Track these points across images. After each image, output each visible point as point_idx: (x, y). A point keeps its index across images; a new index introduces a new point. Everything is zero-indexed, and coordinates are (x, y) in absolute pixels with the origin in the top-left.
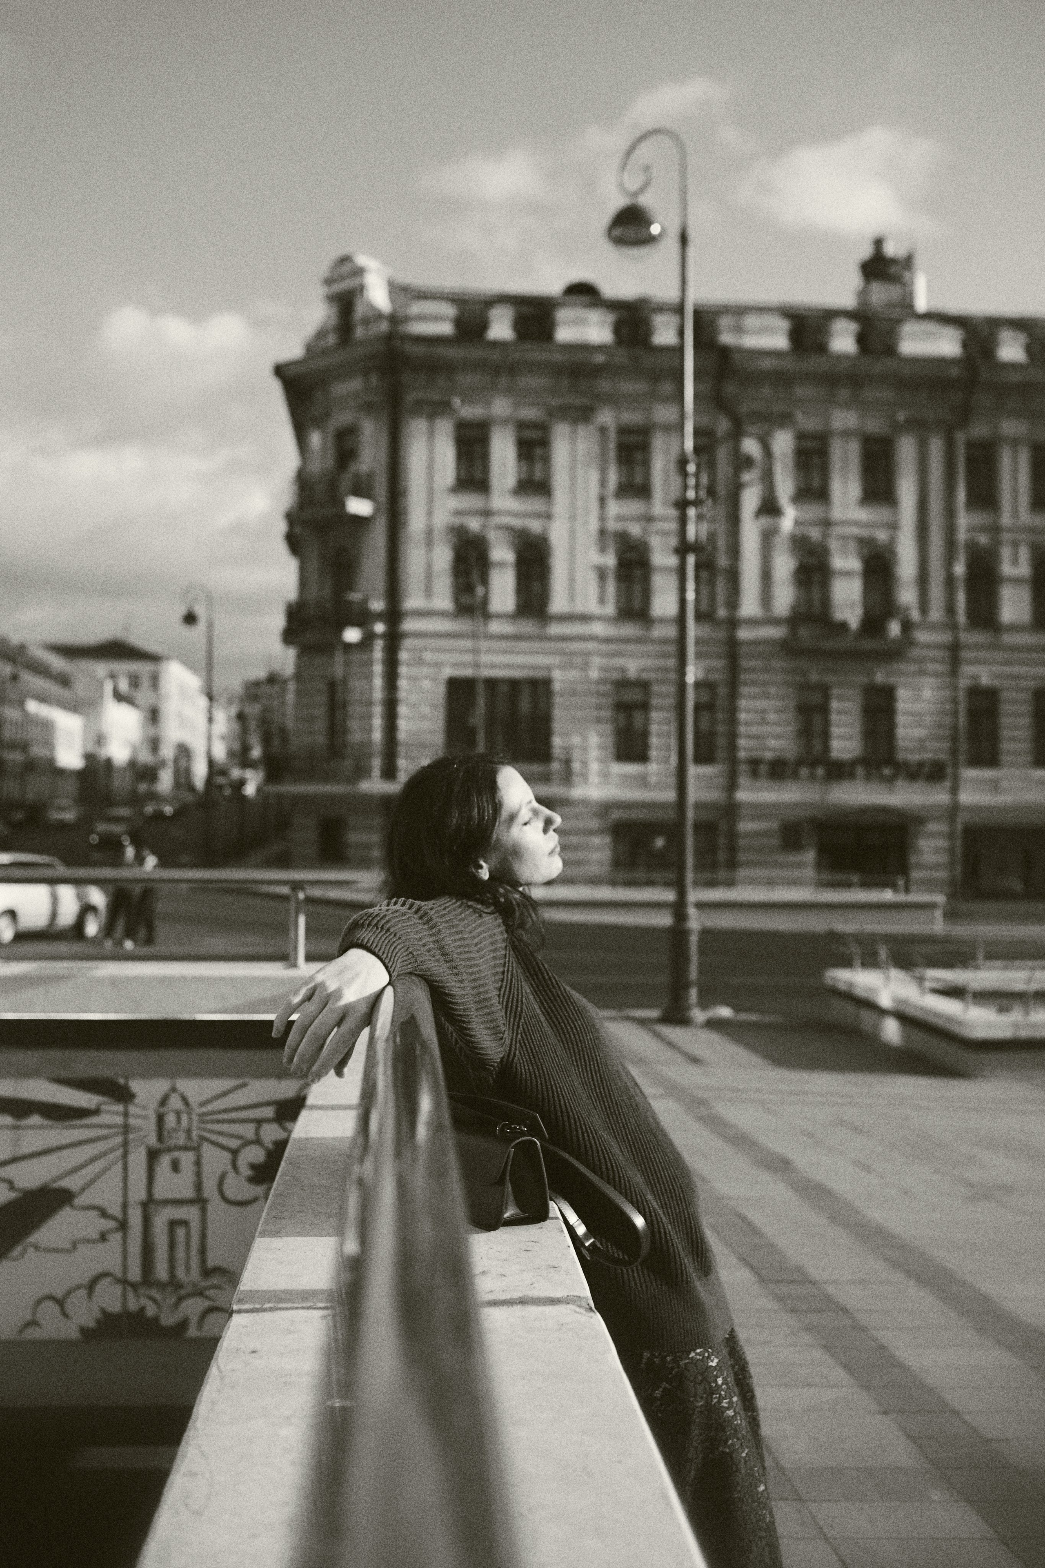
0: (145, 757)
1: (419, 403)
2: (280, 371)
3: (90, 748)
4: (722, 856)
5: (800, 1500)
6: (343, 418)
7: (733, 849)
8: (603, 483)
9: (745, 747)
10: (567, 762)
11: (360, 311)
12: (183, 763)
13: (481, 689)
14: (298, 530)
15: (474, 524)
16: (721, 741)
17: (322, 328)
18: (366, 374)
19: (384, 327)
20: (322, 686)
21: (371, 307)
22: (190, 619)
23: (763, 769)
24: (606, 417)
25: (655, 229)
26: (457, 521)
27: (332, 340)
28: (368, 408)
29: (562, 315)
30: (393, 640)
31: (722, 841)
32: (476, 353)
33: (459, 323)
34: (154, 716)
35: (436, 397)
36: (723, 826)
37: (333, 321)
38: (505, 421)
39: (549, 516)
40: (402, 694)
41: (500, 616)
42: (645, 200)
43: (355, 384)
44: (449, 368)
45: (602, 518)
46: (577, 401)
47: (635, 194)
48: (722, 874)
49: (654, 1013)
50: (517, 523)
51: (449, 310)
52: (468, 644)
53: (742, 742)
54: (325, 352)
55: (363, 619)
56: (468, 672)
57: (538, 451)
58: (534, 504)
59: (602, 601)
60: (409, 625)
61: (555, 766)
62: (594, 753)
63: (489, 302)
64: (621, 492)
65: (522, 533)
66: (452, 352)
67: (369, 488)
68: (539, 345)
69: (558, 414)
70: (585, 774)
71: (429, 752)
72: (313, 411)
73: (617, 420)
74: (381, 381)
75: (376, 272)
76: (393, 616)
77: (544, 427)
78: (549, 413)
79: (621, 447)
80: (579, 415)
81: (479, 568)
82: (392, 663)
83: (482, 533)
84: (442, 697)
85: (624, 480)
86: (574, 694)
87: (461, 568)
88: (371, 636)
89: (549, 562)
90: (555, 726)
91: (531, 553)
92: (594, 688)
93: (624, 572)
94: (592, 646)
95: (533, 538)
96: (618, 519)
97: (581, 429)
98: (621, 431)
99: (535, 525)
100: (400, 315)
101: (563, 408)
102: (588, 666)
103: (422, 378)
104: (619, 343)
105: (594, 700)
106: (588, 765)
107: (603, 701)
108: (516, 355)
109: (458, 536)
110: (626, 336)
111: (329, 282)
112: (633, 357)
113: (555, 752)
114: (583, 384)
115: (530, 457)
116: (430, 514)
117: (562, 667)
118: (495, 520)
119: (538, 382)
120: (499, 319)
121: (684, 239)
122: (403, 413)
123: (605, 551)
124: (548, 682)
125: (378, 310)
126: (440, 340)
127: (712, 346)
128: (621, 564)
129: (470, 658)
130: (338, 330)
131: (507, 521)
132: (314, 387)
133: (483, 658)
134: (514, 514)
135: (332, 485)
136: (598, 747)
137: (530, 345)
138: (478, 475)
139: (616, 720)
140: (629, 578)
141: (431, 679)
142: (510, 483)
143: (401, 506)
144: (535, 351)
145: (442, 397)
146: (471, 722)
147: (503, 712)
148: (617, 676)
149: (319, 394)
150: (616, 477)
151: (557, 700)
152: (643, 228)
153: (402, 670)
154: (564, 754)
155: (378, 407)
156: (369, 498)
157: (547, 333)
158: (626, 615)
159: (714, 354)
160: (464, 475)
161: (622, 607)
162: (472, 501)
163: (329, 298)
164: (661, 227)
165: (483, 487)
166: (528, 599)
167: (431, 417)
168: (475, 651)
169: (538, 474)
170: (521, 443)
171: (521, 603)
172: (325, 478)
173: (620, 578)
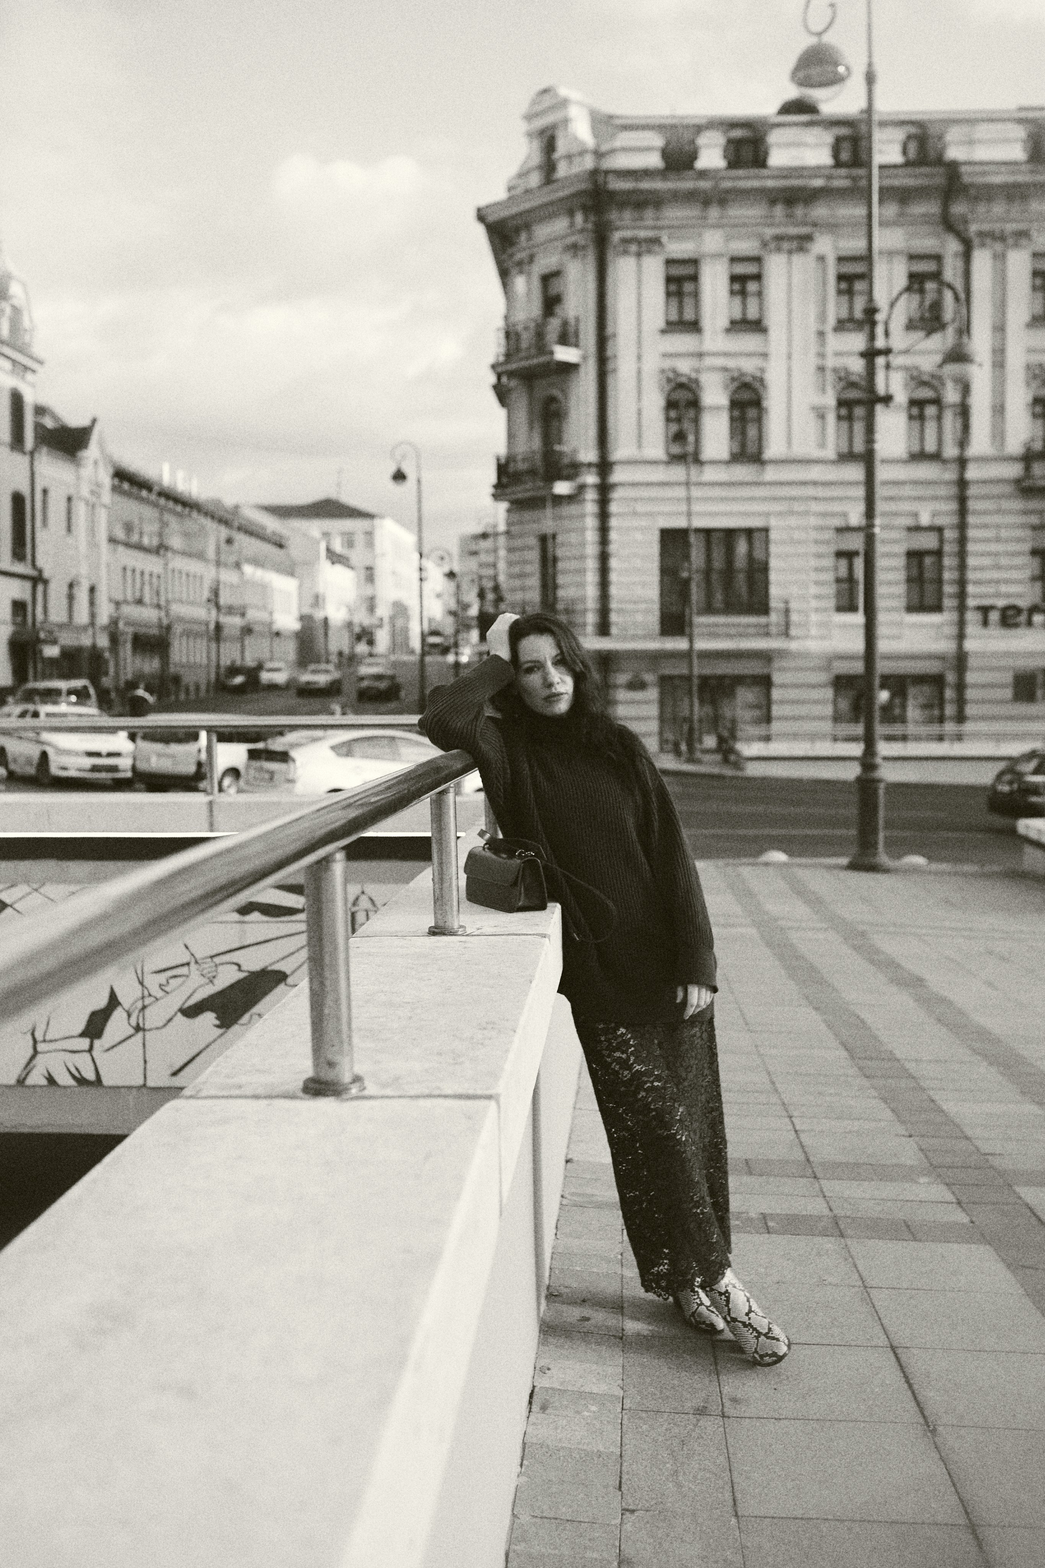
0: (362, 618)
1: (626, 241)
2: (481, 217)
3: (306, 610)
4: (950, 710)
5: (815, 1177)
6: (546, 262)
7: (961, 702)
8: (822, 317)
9: (976, 594)
10: (787, 611)
11: (562, 147)
12: (399, 623)
13: (692, 539)
14: (504, 379)
15: (685, 367)
16: (949, 589)
17: (524, 165)
18: (571, 213)
19: (589, 163)
20: (533, 541)
22: (399, 476)
23: (994, 616)
24: (824, 245)
25: (841, 69)
26: (668, 364)
27: (535, 180)
28: (574, 249)
29: (774, 138)
30: (604, 490)
31: (949, 694)
32: (687, 184)
33: (665, 154)
34: (370, 574)
35: (643, 234)
36: (951, 678)
37: (537, 158)
38: (717, 256)
39: (765, 355)
40: (613, 548)
41: (713, 462)
42: (830, 39)
43: (560, 225)
44: (656, 201)
45: (822, 355)
46: (793, 231)
47: (819, 34)
48: (950, 727)
49: (844, 861)
50: (731, 363)
51: (657, 140)
52: (681, 492)
53: (971, 589)
54: (528, 191)
55: (573, 470)
56: (680, 523)
57: (752, 287)
58: (749, 342)
59: (822, 445)
60: (617, 476)
61: (774, 617)
62: (814, 603)
63: (699, 129)
64: (841, 326)
65: (736, 374)
66: (658, 185)
67: (577, 334)
68: (753, 172)
69: (773, 246)
70: (805, 625)
71: (643, 606)
72: (519, 256)
73: (836, 248)
74: (586, 221)
75: (579, 103)
76: (604, 466)
77: (758, 260)
78: (764, 244)
79: (841, 278)
80: (795, 244)
81: (691, 413)
82: (604, 516)
83: (693, 375)
84: (655, 549)
85: (844, 314)
86: (793, 542)
87: (673, 414)
88: (582, 488)
89: (765, 404)
90: (773, 576)
91: (746, 396)
92: (814, 535)
93: (844, 412)
94: (811, 491)
95: (748, 379)
96: (838, 354)
97: (798, 260)
98: (841, 259)
99: (749, 366)
100: (604, 148)
101: (779, 238)
102: (806, 513)
103: (628, 215)
104: (838, 164)
105: (814, 549)
106: (807, 616)
107: (823, 549)
108: (727, 184)
109: (669, 380)
110: (845, 156)
111: (529, 117)
112: (854, 179)
113: (773, 604)
114: (799, 211)
115: (743, 293)
116: (639, 358)
117: (780, 514)
118: (708, 361)
119: (752, 212)
120: (708, 146)
121: (870, 79)
122: (610, 255)
123: (823, 390)
124: (766, 530)
125: (582, 143)
126: (646, 173)
127: (939, 161)
128: (841, 403)
129: (683, 508)
130: (540, 167)
131: (720, 362)
132: (517, 230)
133: (696, 508)
134: (726, 354)
135: (540, 335)
136: (818, 597)
137: (741, 172)
138: (689, 315)
139: (836, 569)
140: (850, 418)
141: (642, 529)
142: (723, 322)
143: (609, 353)
144: (748, 178)
145: (650, 234)
146: (685, 575)
147: (718, 563)
148: (838, 522)
149: (523, 236)
150: (835, 309)
151: (773, 549)
152: (830, 68)
153: (613, 522)
154: (782, 605)
155: (584, 248)
156: (576, 345)
157: (759, 161)
158: (846, 457)
159: (941, 170)
160: (674, 317)
161: (845, 449)
162: (683, 342)
163: (530, 135)
164: (848, 69)
165: (694, 327)
166: (743, 445)
167: (639, 255)
168: (689, 500)
169: (752, 313)
170: (734, 279)
171: (736, 450)
172: (532, 325)
173: (839, 418)
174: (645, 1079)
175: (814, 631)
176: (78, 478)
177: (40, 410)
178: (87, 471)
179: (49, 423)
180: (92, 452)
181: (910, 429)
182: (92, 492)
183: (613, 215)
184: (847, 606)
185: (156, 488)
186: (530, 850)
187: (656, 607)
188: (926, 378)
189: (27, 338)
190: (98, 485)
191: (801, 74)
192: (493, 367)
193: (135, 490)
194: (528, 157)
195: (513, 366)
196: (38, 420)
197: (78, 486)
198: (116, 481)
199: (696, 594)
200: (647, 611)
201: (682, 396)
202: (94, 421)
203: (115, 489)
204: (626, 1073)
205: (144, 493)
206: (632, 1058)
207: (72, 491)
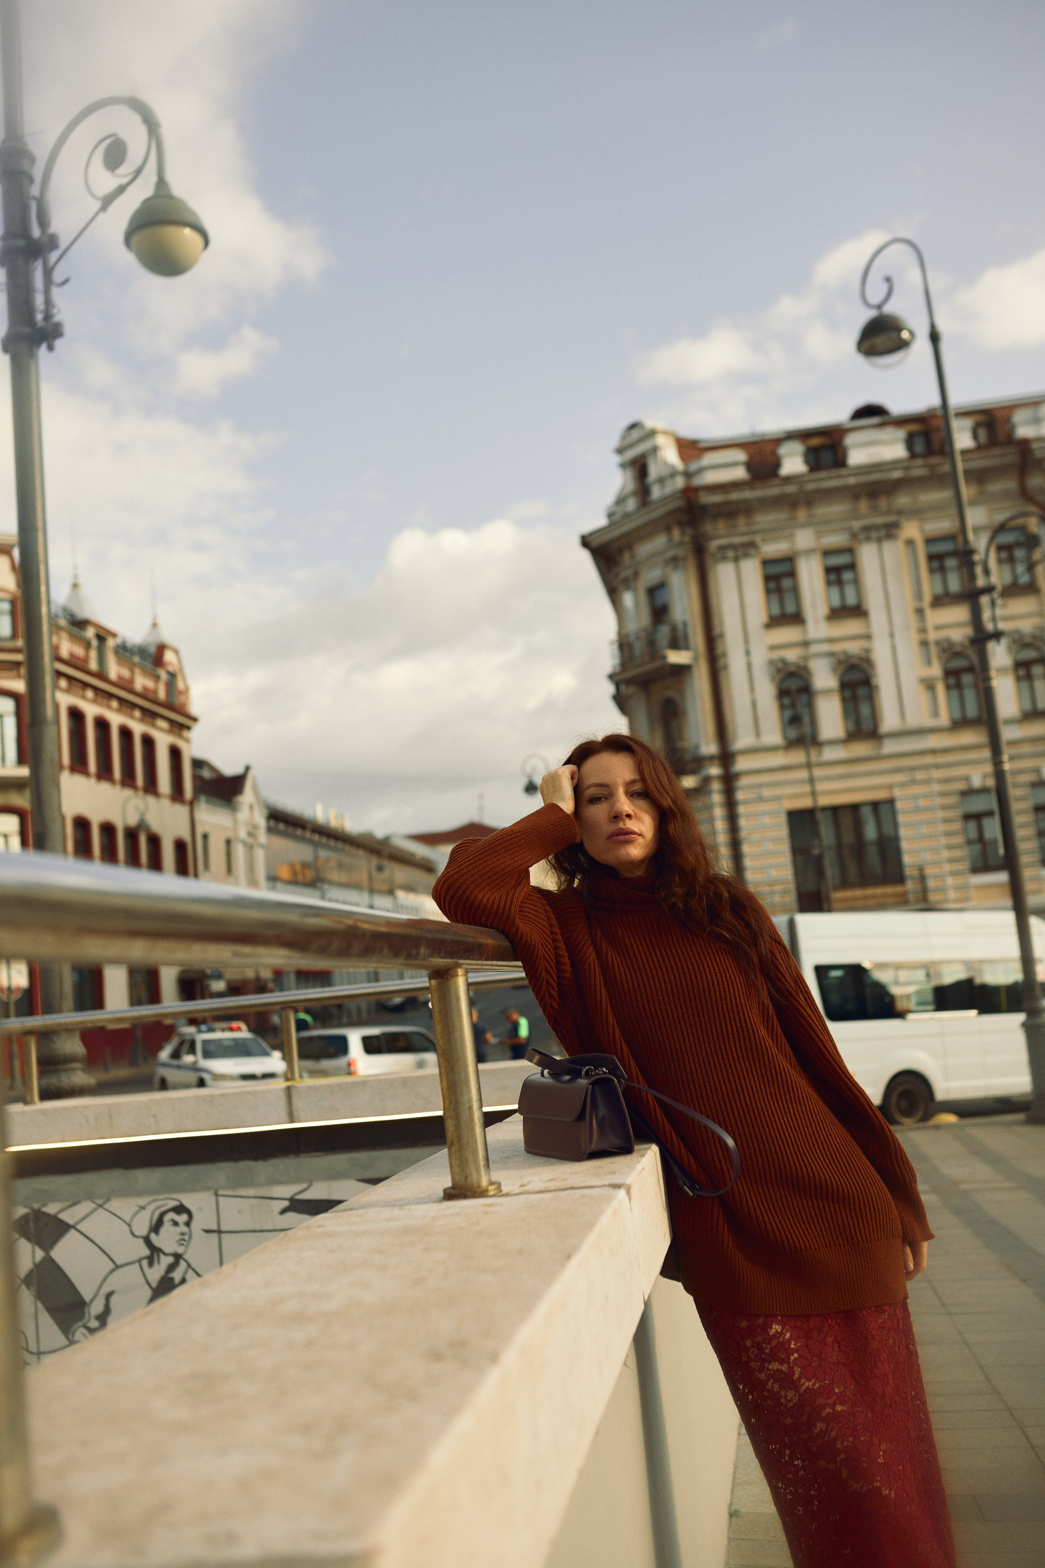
1: (722, 548)
2: (586, 542)
6: (651, 576)
8: (919, 596)
10: (922, 878)
11: (654, 472)
13: (820, 816)
14: (623, 688)
15: (792, 656)
17: (621, 493)
18: (668, 529)
19: (680, 483)
21: (666, 464)
24: (911, 530)
25: (905, 335)
26: (776, 655)
27: (631, 504)
28: (674, 561)
29: (850, 440)
30: (729, 781)
32: (772, 491)
33: (749, 466)
35: (737, 540)
37: (631, 486)
38: (809, 552)
39: (868, 637)
40: (743, 834)
41: (831, 742)
42: (889, 309)
43: (659, 542)
44: (746, 509)
45: (923, 630)
46: (880, 520)
47: (879, 307)
50: (838, 648)
51: (741, 456)
52: (803, 774)
54: (627, 516)
55: (696, 764)
56: (806, 803)
57: (847, 576)
58: (851, 627)
59: (936, 713)
60: (741, 764)
61: (910, 885)
62: (948, 867)
63: (778, 441)
64: (938, 602)
65: (842, 657)
66: (747, 494)
67: (686, 638)
68: (834, 472)
69: (862, 536)
70: (942, 890)
71: (778, 888)
72: (623, 575)
73: (923, 531)
74: (683, 533)
75: (665, 433)
76: (726, 757)
77: (850, 551)
78: (854, 536)
79: (931, 558)
80: (883, 533)
81: (804, 698)
82: (731, 804)
83: (802, 663)
84: (784, 832)
85: (939, 589)
86: (918, 810)
87: (786, 701)
88: (707, 780)
89: (874, 681)
90: (904, 845)
91: (854, 676)
92: (938, 801)
93: (952, 681)
94: (929, 760)
95: (854, 661)
96: (938, 628)
97: (888, 547)
98: (929, 541)
99: (854, 648)
100: (694, 467)
101: (866, 529)
102: (928, 781)
103: (721, 526)
104: (913, 455)
105: (940, 814)
106: (943, 880)
107: (951, 814)
108: (811, 486)
109: (779, 671)
110: (919, 448)
111: (620, 451)
112: (931, 467)
113: (908, 872)
114: (883, 503)
115: (840, 583)
116: (748, 653)
117: (903, 785)
118: (815, 649)
119: (837, 509)
120: (791, 455)
121: (934, 337)
122: (709, 561)
123: (929, 662)
124: (891, 802)
125: (673, 467)
126: (735, 485)
127: (1010, 440)
128: (949, 673)
129: (807, 788)
130: (634, 493)
131: (826, 648)
132: (620, 551)
133: (820, 787)
134: (831, 640)
135: (651, 642)
136: (951, 861)
137: (822, 474)
138: (790, 608)
139: (965, 831)
140: (959, 686)
141: (771, 813)
142: (823, 610)
143: (719, 650)
144: (830, 478)
145: (745, 539)
146: (816, 851)
147: (848, 838)
148: (961, 786)
149: (626, 556)
150: (929, 587)
151: (901, 819)
152: (893, 335)
153: (741, 809)
154: (916, 873)
155: (684, 559)
156: (687, 648)
157: (839, 460)
158: (960, 724)
159: (1012, 449)
160: (776, 611)
161: (958, 715)
162: (788, 634)
163: (623, 466)
164: (912, 333)
165: (797, 618)
166: (858, 722)
167: (736, 560)
168: (812, 781)
169: (851, 599)
170: (829, 570)
171: (852, 727)
172: (643, 634)
173: (948, 687)
174: (821, 1401)
175: (952, 894)
176: (235, 822)
177: (198, 764)
178: (243, 815)
179: (206, 774)
180: (247, 797)
181: (1019, 691)
182: (250, 834)
183: (708, 527)
184: (982, 866)
185: (309, 826)
186: (602, 1066)
187: (792, 886)
188: (1028, 640)
189: (182, 699)
190: (255, 827)
191: (866, 345)
192: (611, 677)
193: (290, 830)
194: (624, 487)
195: (629, 674)
196: (197, 773)
197: (235, 830)
198: (272, 823)
199: (831, 871)
200: (785, 892)
201: (793, 684)
202: (247, 769)
203: (270, 830)
204: (791, 1394)
205: (299, 832)
206: (797, 1370)
207: (229, 834)
